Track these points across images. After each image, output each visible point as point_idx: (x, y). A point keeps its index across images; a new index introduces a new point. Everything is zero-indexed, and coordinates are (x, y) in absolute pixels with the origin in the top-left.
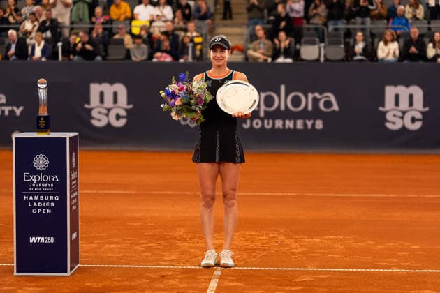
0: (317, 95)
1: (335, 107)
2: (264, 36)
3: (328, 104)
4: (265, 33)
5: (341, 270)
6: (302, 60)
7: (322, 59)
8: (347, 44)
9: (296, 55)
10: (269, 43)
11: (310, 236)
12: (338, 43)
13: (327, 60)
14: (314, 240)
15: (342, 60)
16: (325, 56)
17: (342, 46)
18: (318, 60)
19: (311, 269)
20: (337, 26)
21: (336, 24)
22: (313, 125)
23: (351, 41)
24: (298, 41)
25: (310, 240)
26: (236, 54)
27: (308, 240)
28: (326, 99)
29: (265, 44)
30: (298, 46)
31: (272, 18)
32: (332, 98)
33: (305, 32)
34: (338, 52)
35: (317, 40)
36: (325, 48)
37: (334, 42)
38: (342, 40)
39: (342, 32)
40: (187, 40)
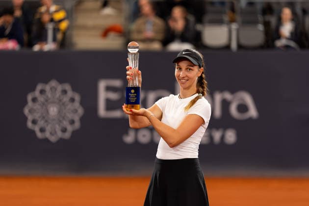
1: (253, 112)
3: (243, 108)
7: (234, 45)
8: (267, 24)
9: (196, 39)
10: (159, 22)
12: (255, 23)
13: (240, 46)
15: (261, 47)
17: (261, 27)
18: (228, 47)
22: (223, 137)
23: (273, 20)
24: (199, 20)
28: (241, 102)
32: (248, 99)
33: (209, 8)
34: (256, 35)
35: (226, 18)
36: (238, 31)
37: (248, 21)
38: (260, 18)
39: (259, 7)
40: (46, 18)
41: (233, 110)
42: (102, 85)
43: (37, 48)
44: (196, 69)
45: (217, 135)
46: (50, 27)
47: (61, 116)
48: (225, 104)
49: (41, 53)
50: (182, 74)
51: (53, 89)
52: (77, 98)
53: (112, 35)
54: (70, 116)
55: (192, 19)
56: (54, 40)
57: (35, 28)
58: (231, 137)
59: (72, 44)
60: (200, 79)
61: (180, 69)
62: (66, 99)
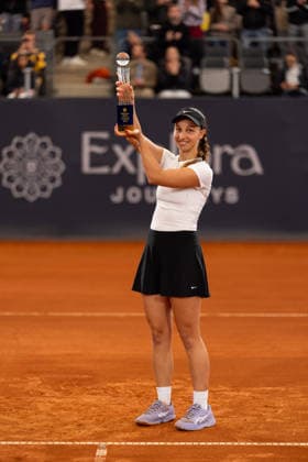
0: (229, 149)
1: (257, 168)
2: (143, 55)
3: (246, 163)
4: (145, 51)
5: (289, 444)
6: (204, 94)
7: (236, 92)
8: (273, 67)
10: (151, 65)
11: (236, 388)
12: (261, 66)
13: (242, 93)
14: (241, 393)
15: (266, 94)
16: (240, 86)
17: (266, 71)
18: (229, 94)
19: (242, 444)
20: (257, 39)
21: (254, 36)
22: (223, 196)
23: (280, 62)
24: (197, 63)
25: (236, 393)
26: (99, 84)
27: (232, 394)
28: (243, 156)
29: (144, 68)
30: (196, 71)
31: (156, 27)
32: (252, 154)
34: (260, 80)
35: (227, 60)
36: (240, 74)
37: (253, 65)
38: (266, 60)
39: (264, 48)
40: (23, 62)
41: (235, 165)
42: (86, 137)
43: (12, 96)
44: (197, 130)
45: (217, 195)
46: (28, 71)
47: (40, 174)
48: (226, 159)
49: (17, 101)
50: (181, 135)
51: (32, 142)
52: (58, 151)
53: (97, 80)
54: (50, 173)
55: (188, 61)
56: (33, 86)
57: (10, 73)
58: (232, 195)
59: (53, 91)
60: (202, 143)
61: (180, 130)
62: (45, 153)
